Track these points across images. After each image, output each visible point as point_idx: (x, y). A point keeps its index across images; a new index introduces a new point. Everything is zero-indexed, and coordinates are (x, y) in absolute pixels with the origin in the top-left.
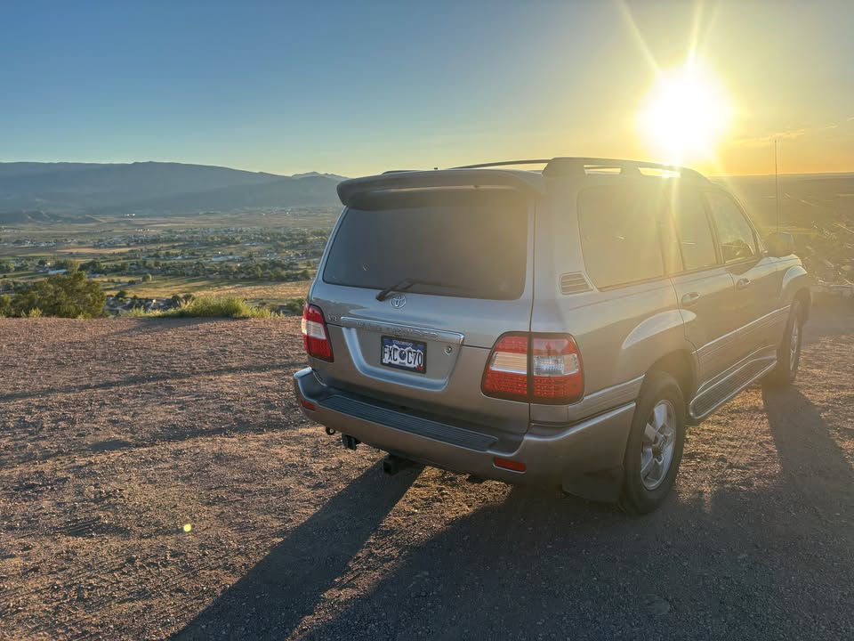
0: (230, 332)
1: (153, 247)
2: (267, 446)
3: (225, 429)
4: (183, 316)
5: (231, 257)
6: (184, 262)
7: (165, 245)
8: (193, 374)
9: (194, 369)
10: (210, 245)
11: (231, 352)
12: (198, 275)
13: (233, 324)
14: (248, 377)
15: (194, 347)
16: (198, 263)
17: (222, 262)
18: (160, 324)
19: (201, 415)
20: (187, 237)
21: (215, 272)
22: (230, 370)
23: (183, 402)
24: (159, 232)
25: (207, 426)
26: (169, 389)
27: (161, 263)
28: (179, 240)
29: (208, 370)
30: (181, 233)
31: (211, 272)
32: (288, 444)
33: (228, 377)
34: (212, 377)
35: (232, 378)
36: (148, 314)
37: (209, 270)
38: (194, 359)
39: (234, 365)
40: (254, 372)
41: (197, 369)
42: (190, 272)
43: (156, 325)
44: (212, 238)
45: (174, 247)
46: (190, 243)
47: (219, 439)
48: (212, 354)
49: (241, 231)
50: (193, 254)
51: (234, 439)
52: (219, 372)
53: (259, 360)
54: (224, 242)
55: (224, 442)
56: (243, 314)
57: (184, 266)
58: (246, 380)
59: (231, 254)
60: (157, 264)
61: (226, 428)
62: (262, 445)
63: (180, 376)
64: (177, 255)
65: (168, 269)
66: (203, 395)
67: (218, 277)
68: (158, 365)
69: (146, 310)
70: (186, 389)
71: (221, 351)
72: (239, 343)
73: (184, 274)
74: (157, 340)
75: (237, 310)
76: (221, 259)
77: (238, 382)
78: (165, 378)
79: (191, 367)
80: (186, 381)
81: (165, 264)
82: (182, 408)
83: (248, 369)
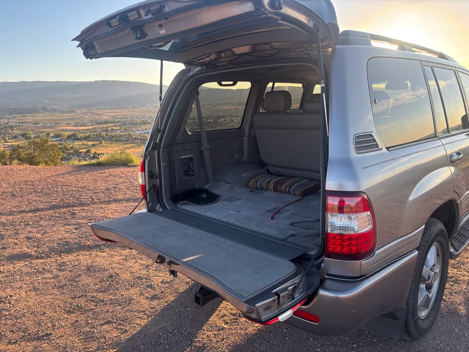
0: (123, 175)
1: (105, 125)
2: (126, 260)
3: (100, 246)
4: (99, 164)
5: (146, 131)
6: (121, 133)
7: (110, 125)
8: (92, 203)
9: (94, 200)
10: (136, 124)
11: (120, 189)
12: (128, 141)
13: (127, 169)
14: (126, 206)
15: (98, 185)
16: (129, 134)
17: (141, 134)
18: (84, 170)
19: (88, 234)
20: (122, 120)
21: (138, 139)
22: (116, 201)
23: (78, 224)
24: (108, 117)
25: (89, 243)
26: (73, 214)
27: (109, 134)
28: (118, 122)
29: (102, 201)
30: (120, 118)
31: (136, 139)
32: (141, 259)
33: (113, 206)
34: (103, 206)
35: (116, 207)
36: (80, 164)
37: (135, 138)
38: (96, 193)
39: (120, 197)
40: (131, 202)
41: (96, 200)
42: (124, 140)
43: (82, 170)
44: (136, 121)
45: (116, 126)
46: (124, 124)
47: (94, 253)
48: (108, 189)
49: (151, 117)
50: (126, 129)
51: (105, 254)
52: (109, 202)
53: (136, 194)
54: (143, 123)
55: (97, 256)
56: (135, 163)
57: (121, 136)
58: (124, 209)
59: (146, 129)
60: (107, 135)
61: (102, 244)
62: (122, 259)
63: (82, 204)
64: (117, 130)
65: (113, 137)
66: (93, 219)
67: (140, 142)
68: (72, 197)
69: (79, 161)
70: (84, 214)
71: (114, 188)
72: (126, 183)
73: (121, 140)
74: (78, 180)
75: (131, 161)
76: (141, 132)
77: (119, 209)
78: (73, 206)
79: (91, 199)
80: (86, 208)
81: (111, 135)
82: (77, 229)
83: (128, 200)
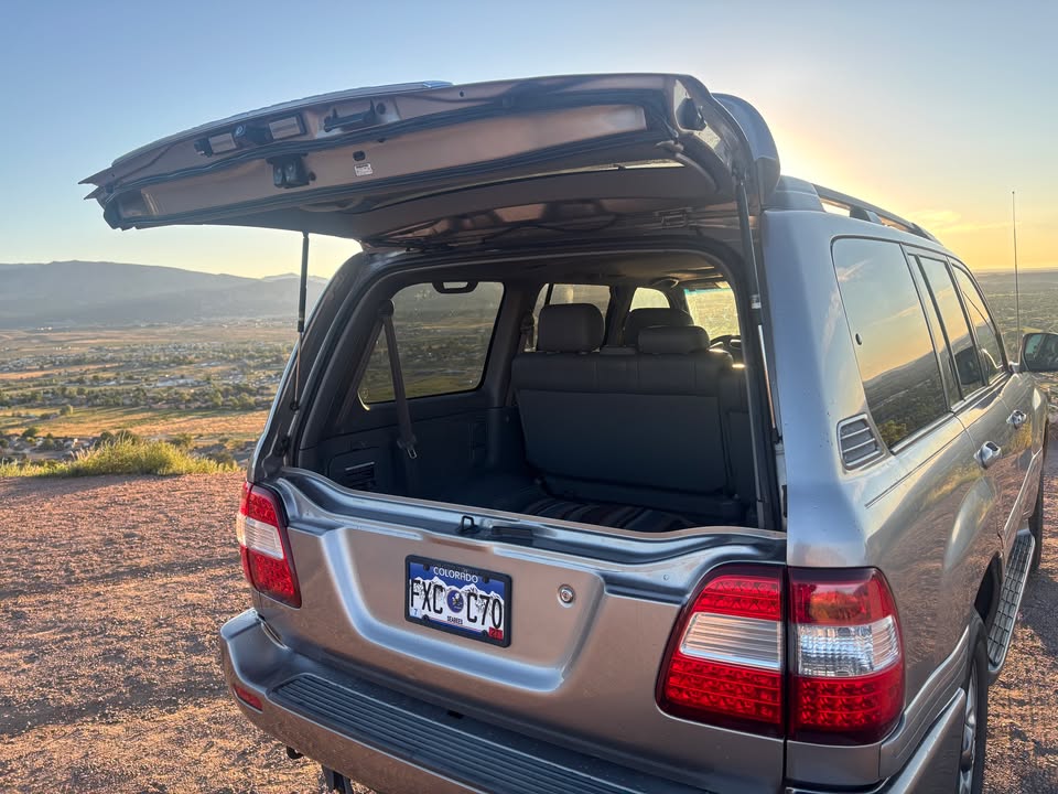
0: (147, 502)
1: (76, 369)
2: (179, 742)
3: (103, 705)
4: (78, 474)
5: (181, 381)
6: (119, 388)
7: (91, 367)
8: (69, 583)
9: (73, 572)
10: (154, 366)
11: (142, 538)
12: (137, 404)
13: (155, 485)
14: (164, 585)
15: (82, 530)
16: (138, 390)
17: (170, 388)
18: (39, 489)
19: (64, 673)
20: (123, 356)
21: (161, 400)
22: (137, 572)
23: (35, 644)
24: (84, 350)
25: (70, 700)
26: (18, 616)
27: (87, 390)
28: (112, 360)
29: (97, 574)
30: (115, 351)
31: (155, 400)
32: (222, 735)
33: (129, 588)
34: (101, 588)
35: (137, 589)
36: (23, 473)
37: (153, 398)
38: (78, 553)
39: (143, 563)
40: (176, 573)
41: (78, 574)
42: (127, 402)
43: (31, 491)
44: (157, 358)
45: (105, 370)
46: (128, 364)
47: (87, 728)
48: (111, 542)
49: (195, 348)
50: (130, 378)
51: (118, 729)
52: (115, 577)
53: (188, 552)
54: (174, 362)
55: (97, 736)
56: (175, 468)
57: (118, 393)
58: (161, 593)
59: (182, 377)
60: (80, 392)
61: (107, 701)
62: (170, 741)
63: (41, 588)
64: (108, 380)
65: (96, 397)
66: (76, 628)
67: (166, 406)
68: (10, 567)
69: (21, 466)
70: (49, 615)
71: (126, 536)
72: (158, 521)
73: (118, 405)
74: (23, 520)
75: (164, 463)
76: (169, 383)
77: (145, 595)
78: (15, 593)
79: (66, 571)
80: (52, 597)
81: (92, 392)
82: (31, 659)
83: (168, 568)
